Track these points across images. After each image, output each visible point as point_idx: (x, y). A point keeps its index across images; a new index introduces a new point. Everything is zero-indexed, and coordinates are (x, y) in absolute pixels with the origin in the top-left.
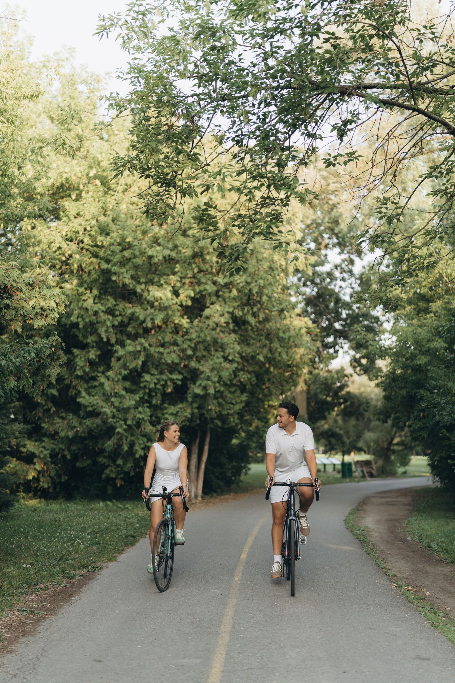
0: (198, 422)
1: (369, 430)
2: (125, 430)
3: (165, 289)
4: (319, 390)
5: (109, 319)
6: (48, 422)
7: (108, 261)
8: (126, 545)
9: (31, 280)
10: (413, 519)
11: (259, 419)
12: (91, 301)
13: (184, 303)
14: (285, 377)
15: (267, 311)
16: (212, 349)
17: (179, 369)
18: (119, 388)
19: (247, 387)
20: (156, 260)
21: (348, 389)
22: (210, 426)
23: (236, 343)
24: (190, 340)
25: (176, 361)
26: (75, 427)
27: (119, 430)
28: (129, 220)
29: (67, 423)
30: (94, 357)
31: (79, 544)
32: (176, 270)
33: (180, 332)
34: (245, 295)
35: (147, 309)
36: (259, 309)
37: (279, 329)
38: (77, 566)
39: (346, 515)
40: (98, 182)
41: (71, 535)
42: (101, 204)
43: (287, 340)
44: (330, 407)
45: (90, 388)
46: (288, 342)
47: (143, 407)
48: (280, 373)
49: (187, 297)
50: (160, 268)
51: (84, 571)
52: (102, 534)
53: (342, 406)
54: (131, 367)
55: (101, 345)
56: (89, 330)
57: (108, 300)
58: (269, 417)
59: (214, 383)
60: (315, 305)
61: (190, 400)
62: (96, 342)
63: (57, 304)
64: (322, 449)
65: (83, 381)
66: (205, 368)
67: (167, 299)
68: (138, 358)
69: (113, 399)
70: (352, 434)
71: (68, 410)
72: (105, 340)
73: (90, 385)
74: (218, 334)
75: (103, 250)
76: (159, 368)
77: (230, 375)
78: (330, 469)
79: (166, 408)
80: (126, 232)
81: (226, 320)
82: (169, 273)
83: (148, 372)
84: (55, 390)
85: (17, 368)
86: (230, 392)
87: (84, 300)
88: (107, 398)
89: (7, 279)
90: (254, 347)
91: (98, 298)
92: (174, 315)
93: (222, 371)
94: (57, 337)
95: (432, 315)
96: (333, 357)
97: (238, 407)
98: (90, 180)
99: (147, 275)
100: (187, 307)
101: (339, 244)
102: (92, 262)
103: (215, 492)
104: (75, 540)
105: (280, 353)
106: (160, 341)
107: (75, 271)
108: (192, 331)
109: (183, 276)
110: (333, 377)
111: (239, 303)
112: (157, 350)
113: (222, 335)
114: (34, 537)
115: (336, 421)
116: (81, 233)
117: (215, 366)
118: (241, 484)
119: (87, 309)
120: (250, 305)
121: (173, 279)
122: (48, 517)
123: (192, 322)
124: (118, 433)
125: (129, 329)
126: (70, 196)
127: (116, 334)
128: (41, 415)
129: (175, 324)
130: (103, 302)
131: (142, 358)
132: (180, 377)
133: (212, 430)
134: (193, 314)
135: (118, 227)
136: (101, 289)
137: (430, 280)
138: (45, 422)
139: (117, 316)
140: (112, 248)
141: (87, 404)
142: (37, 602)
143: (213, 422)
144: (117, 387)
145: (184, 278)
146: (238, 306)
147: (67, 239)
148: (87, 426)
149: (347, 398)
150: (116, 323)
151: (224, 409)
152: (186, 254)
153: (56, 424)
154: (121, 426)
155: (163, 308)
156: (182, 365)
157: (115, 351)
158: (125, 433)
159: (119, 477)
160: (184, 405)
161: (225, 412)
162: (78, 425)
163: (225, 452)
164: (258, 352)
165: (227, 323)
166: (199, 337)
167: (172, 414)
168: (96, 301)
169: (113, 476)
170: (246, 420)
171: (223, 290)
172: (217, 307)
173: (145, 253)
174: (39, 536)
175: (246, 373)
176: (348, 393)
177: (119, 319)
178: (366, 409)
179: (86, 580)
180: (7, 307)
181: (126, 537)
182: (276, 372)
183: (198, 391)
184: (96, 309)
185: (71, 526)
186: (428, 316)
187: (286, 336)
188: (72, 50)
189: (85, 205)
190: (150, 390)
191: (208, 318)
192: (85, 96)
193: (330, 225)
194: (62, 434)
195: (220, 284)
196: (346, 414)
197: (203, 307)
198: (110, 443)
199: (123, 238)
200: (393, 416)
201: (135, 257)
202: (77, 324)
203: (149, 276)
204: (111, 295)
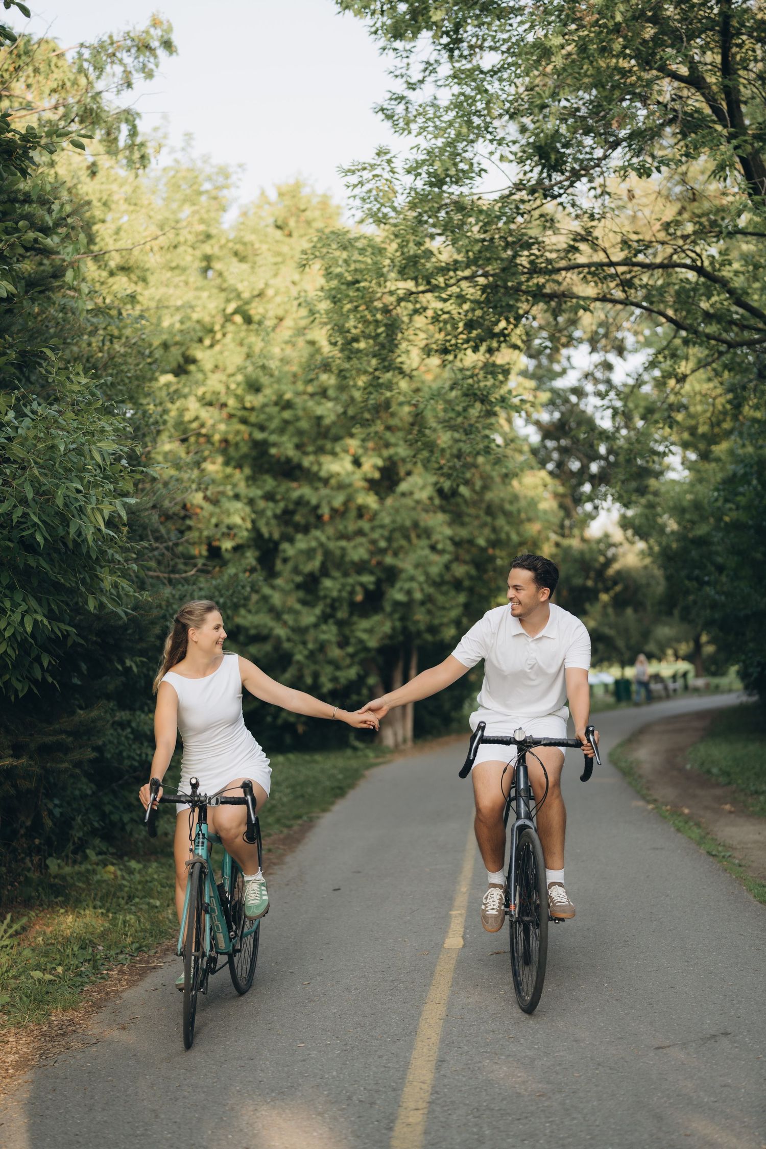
0: (401, 638)
1: (663, 624)
2: (305, 657)
3: (343, 459)
4: (572, 572)
5: (269, 507)
7: (262, 428)
12: (243, 485)
13: (369, 476)
16: (413, 536)
17: (370, 567)
18: (292, 601)
19: (465, 583)
20: (327, 422)
21: (616, 566)
22: (417, 642)
23: (445, 525)
24: (382, 527)
25: (366, 556)
27: (298, 657)
28: (285, 366)
32: (355, 431)
33: (367, 517)
35: (319, 489)
36: (474, 475)
37: (503, 500)
39: (612, 747)
40: (238, 319)
42: (245, 349)
43: (516, 514)
46: (519, 516)
47: (326, 624)
49: (372, 467)
50: (333, 430)
53: (612, 592)
54: (305, 571)
57: (266, 481)
59: (420, 584)
60: (557, 438)
61: (388, 608)
66: (406, 564)
67: (347, 474)
68: (314, 558)
69: (286, 617)
70: (634, 633)
74: (420, 515)
75: (254, 414)
76: (342, 568)
77: (441, 570)
78: (600, 692)
79: (356, 623)
80: (283, 387)
81: (429, 495)
82: (346, 435)
83: (328, 576)
86: (442, 593)
88: (276, 614)
90: (470, 527)
91: (252, 480)
92: (357, 494)
93: (430, 566)
96: (591, 517)
97: (454, 614)
98: (228, 319)
99: (315, 441)
100: (374, 480)
102: (240, 431)
105: (507, 534)
106: (341, 532)
107: (218, 445)
108: (383, 513)
109: (363, 436)
110: (591, 549)
112: (338, 544)
113: (424, 514)
116: (223, 393)
117: (419, 561)
121: (352, 443)
123: (382, 500)
124: (298, 662)
125: (297, 518)
127: (280, 526)
129: (358, 505)
130: (259, 484)
131: (319, 558)
132: (372, 579)
134: (383, 489)
136: (255, 466)
139: (279, 501)
140: (267, 410)
143: (421, 637)
144: (289, 600)
145: (366, 440)
147: (205, 404)
150: (278, 511)
151: (434, 618)
154: (300, 652)
155: (341, 487)
156: (374, 562)
157: (281, 551)
158: (306, 661)
160: (381, 617)
161: (436, 622)
164: (476, 533)
165: (431, 499)
166: (394, 521)
167: (365, 631)
168: (250, 483)
172: (416, 478)
173: (311, 412)
175: (463, 565)
177: (282, 505)
183: (400, 597)
187: (514, 508)
189: (225, 353)
190: (333, 600)
191: (403, 495)
196: (620, 603)
197: (396, 481)
199: (280, 396)
201: (298, 419)
203: (320, 442)
204: (267, 471)
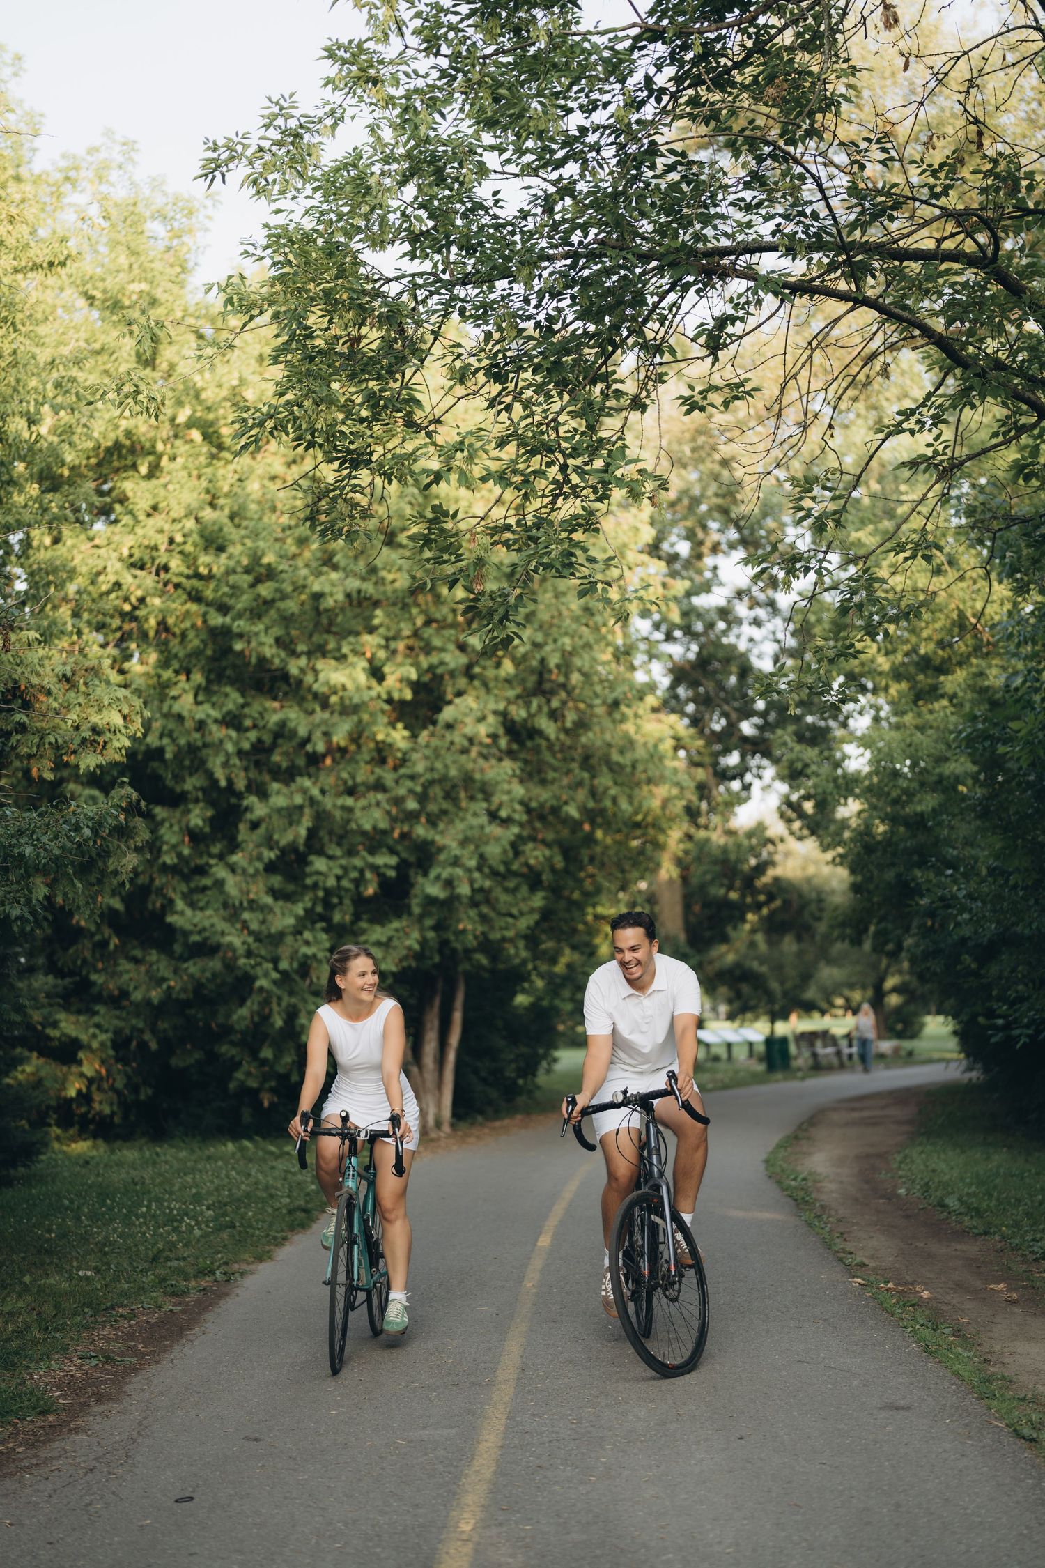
0: (437, 959)
1: (831, 962)
2: (275, 982)
3: (353, 665)
4: (708, 877)
5: (230, 738)
6: (104, 970)
7: (223, 609)
8: (292, 1228)
9: (68, 668)
10: (914, 1152)
11: (574, 948)
12: (188, 699)
13: (396, 696)
14: (629, 849)
15: (582, 706)
16: (462, 795)
17: (390, 842)
18: (258, 891)
19: (544, 877)
20: (329, 602)
21: (775, 872)
22: (464, 967)
23: (515, 780)
24: (412, 777)
25: (383, 824)
26: (164, 979)
27: (262, 982)
28: (268, 514)
29: (148, 972)
30: (200, 823)
31: (190, 1228)
32: (376, 622)
33: (390, 762)
34: (532, 671)
35: (312, 712)
36: (564, 703)
37: (609, 745)
38: (191, 1271)
39: (770, 1149)
40: (196, 435)
41: (171, 1210)
42: (204, 483)
43: (628, 770)
44: (735, 913)
45: (192, 891)
46: (633, 774)
47: (312, 930)
48: (619, 843)
49: (401, 681)
50: (340, 619)
51: (205, 1282)
52: (238, 1208)
53: (765, 911)
54: (283, 842)
55: (215, 795)
56: (187, 763)
57: (226, 695)
58: (597, 941)
59: (469, 870)
60: (694, 684)
61: (417, 910)
62: (203, 789)
63: (125, 717)
64: (723, 1009)
65: (177, 878)
66: (448, 838)
67: (358, 689)
68: (299, 822)
69: (246, 916)
70: (791, 972)
71: (148, 942)
72: (223, 783)
73: (192, 885)
74: (474, 761)
75: (212, 585)
76: (345, 842)
77: (505, 851)
78: (741, 1054)
79: (364, 932)
80: (261, 544)
81: (491, 730)
82: (360, 628)
83: (321, 853)
84: (117, 899)
85: (56, 860)
86: (506, 890)
87: (174, 698)
88: (233, 912)
89: (20, 670)
90: (555, 787)
91: (204, 693)
92: (374, 723)
93: (486, 843)
94: (129, 790)
95: (945, 702)
96: (739, 800)
97: (524, 923)
98: (178, 430)
99: (311, 636)
100: (403, 703)
101: (744, 542)
102: (188, 612)
103: (482, 1112)
104: (181, 1221)
105: (614, 800)
106: (345, 782)
107: (152, 634)
108: (415, 756)
109: (391, 634)
110: (739, 846)
111: (518, 691)
112: (340, 802)
113: (481, 761)
114: (94, 1217)
115: (752, 945)
116: (163, 548)
117: (469, 833)
118: (538, 1094)
119: (180, 718)
120: (544, 693)
121: (370, 642)
122: (118, 1177)
123: (414, 736)
124: (261, 989)
125: (276, 758)
126: (134, 467)
127: (246, 769)
128: (87, 954)
129: (377, 743)
130: (214, 699)
131: (306, 822)
132: (393, 861)
133: (469, 977)
134: (417, 718)
135: (243, 532)
136: (210, 671)
137: (938, 625)
138: (96, 971)
139: (247, 730)
140: (232, 579)
141: (188, 927)
142: (116, 1340)
143: (470, 959)
144: (253, 888)
145: (394, 638)
146: (518, 697)
147: (133, 565)
148: (192, 976)
149: (774, 890)
150: (246, 746)
151: (492, 928)
152: (397, 585)
153: (121, 974)
154: (266, 975)
155: (349, 709)
156: (396, 834)
157: (247, 809)
158: (274, 989)
159: (267, 1085)
160: (404, 923)
161: (495, 936)
162: (171, 975)
163: (500, 1023)
164: (564, 797)
165: (494, 737)
166: (432, 769)
167: (378, 944)
168: (200, 698)
169: (253, 1083)
170: (545, 952)
171: (482, 662)
172: (470, 701)
173: (304, 587)
174: (103, 1214)
175: (542, 847)
176: (777, 880)
177: (253, 735)
178: (818, 914)
179: (211, 1299)
180: (22, 728)
181: (290, 1212)
182: (609, 840)
183: (435, 890)
184: (200, 715)
185: (171, 1193)
186: (937, 706)
187: (626, 760)
188: (129, 146)
189: (170, 487)
190: (328, 892)
191: (449, 726)
192: (161, 245)
193: (719, 501)
194: (137, 996)
195: (474, 650)
196: (774, 927)
197: (438, 704)
198: (244, 1012)
199: (256, 558)
200: (872, 928)
201: (284, 597)
202: (160, 751)
203: (317, 638)
204: (232, 682)
